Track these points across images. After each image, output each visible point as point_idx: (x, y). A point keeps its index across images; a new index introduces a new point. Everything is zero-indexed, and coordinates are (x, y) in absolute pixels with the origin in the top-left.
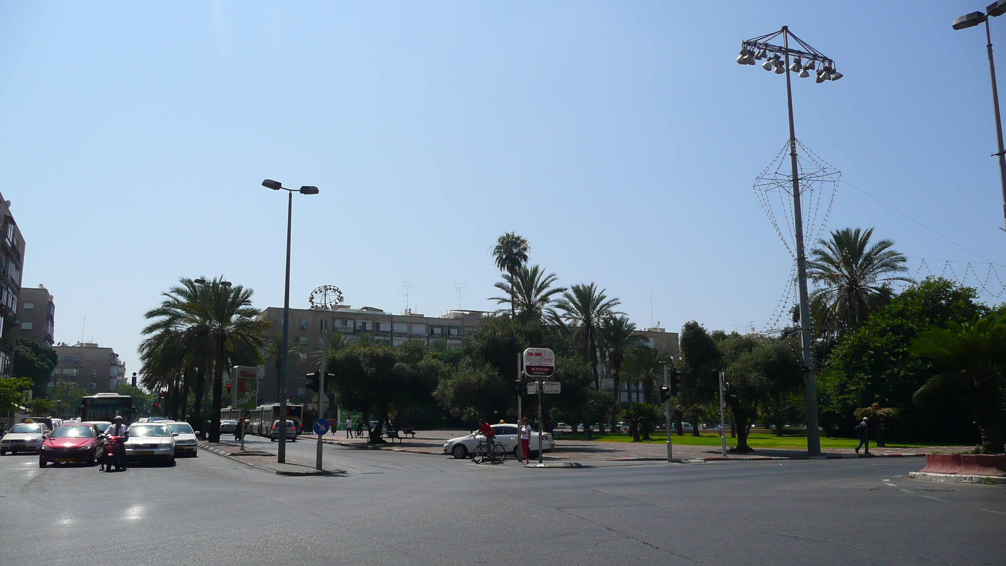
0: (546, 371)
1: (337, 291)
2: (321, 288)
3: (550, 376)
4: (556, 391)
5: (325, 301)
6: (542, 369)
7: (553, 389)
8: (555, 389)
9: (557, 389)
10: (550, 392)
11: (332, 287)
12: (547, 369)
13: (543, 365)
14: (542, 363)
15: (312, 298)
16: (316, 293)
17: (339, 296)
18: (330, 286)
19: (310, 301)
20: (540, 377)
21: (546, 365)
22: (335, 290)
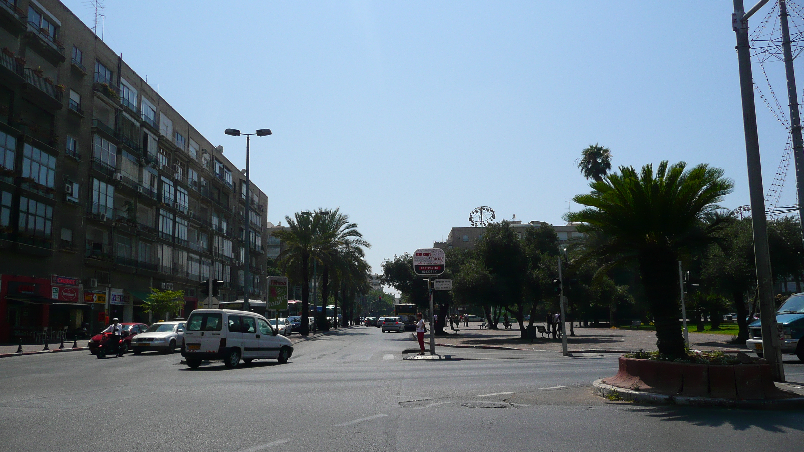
0: (436, 270)
1: (490, 210)
2: (477, 209)
3: (441, 274)
4: (447, 287)
5: (482, 220)
6: (432, 268)
7: (444, 286)
8: (446, 286)
9: (448, 286)
10: (440, 289)
11: (485, 208)
12: (437, 268)
13: (433, 264)
14: (431, 262)
15: (471, 219)
16: (473, 213)
17: (493, 214)
18: (484, 207)
19: (470, 221)
20: (430, 275)
21: (436, 263)
22: (488, 210)
